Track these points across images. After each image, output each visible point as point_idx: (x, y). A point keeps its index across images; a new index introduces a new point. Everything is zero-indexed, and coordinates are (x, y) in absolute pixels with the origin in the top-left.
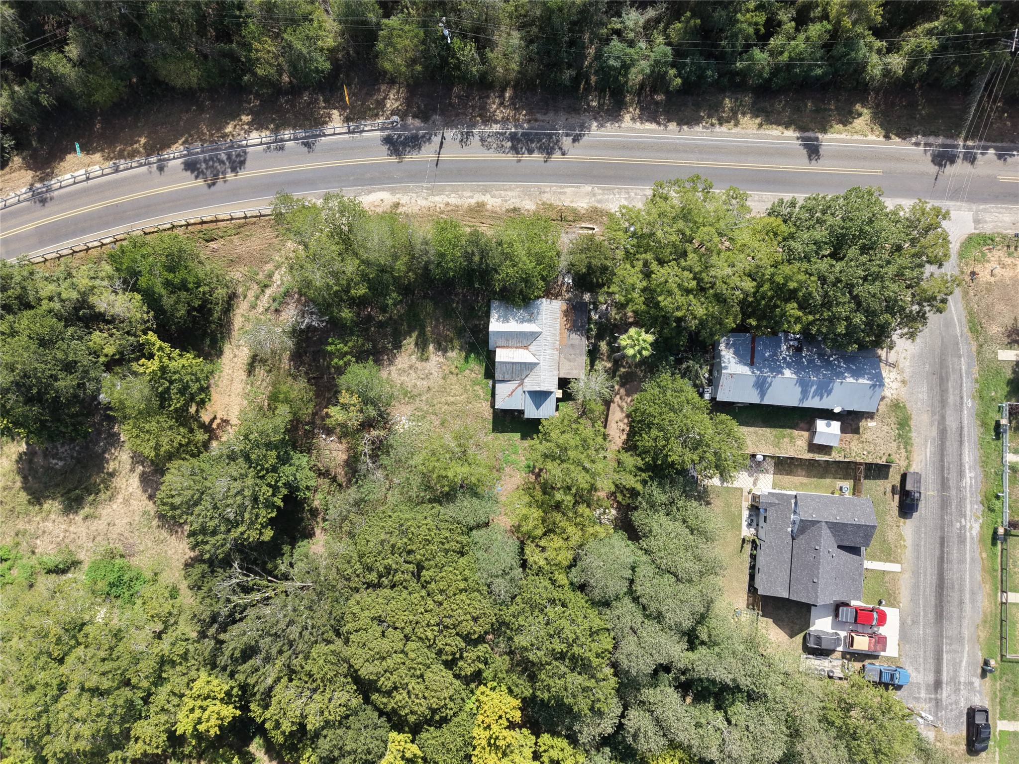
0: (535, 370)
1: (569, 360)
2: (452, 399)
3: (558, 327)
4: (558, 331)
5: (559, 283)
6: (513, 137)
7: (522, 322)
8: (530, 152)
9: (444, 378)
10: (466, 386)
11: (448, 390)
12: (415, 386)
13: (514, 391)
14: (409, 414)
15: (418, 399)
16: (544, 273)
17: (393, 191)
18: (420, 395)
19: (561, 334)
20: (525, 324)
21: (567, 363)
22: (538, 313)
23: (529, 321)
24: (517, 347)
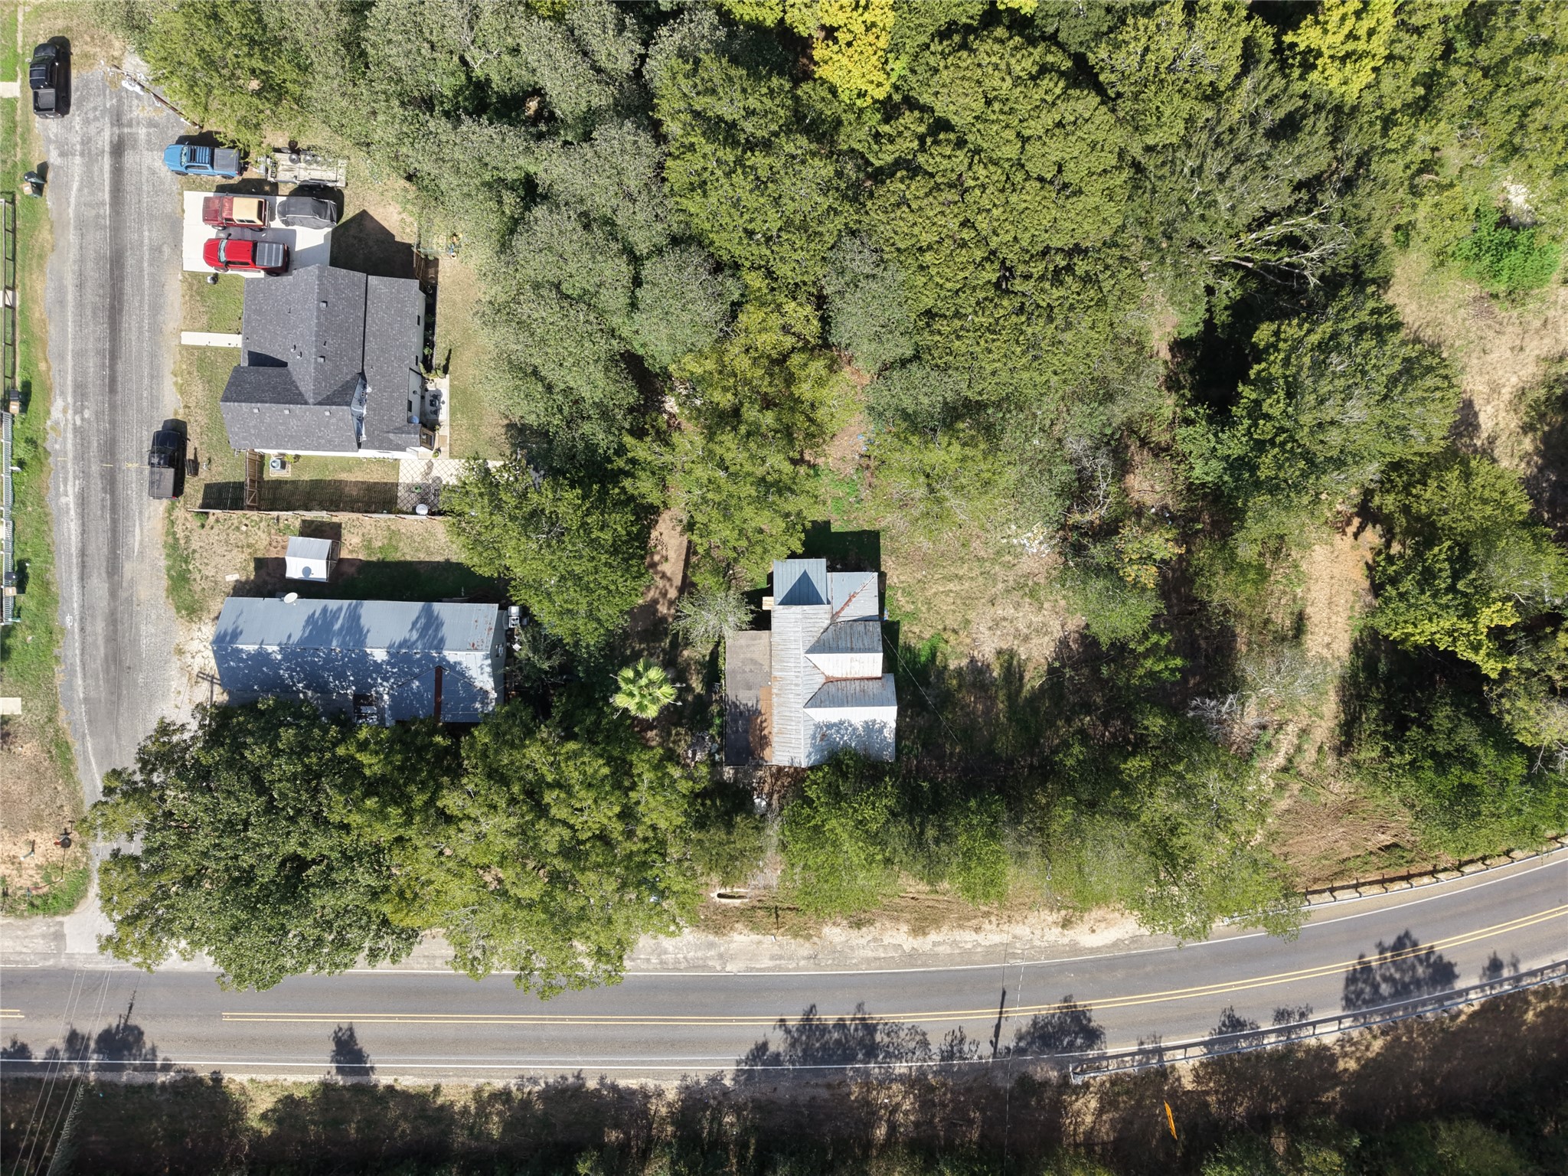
0: (813, 640)
1: (753, 662)
2: (951, 586)
3: (775, 718)
4: (775, 712)
5: (775, 796)
6: (871, 1051)
7: (841, 723)
8: (841, 1025)
9: (967, 622)
10: (929, 610)
11: (959, 602)
12: (1017, 606)
13: (846, 604)
14: (1024, 558)
15: (1011, 583)
16: (807, 811)
17: (1075, 948)
18: (1008, 591)
19: (771, 706)
20: (835, 720)
21: (756, 656)
22: (814, 737)
23: (830, 726)
24: (846, 680)
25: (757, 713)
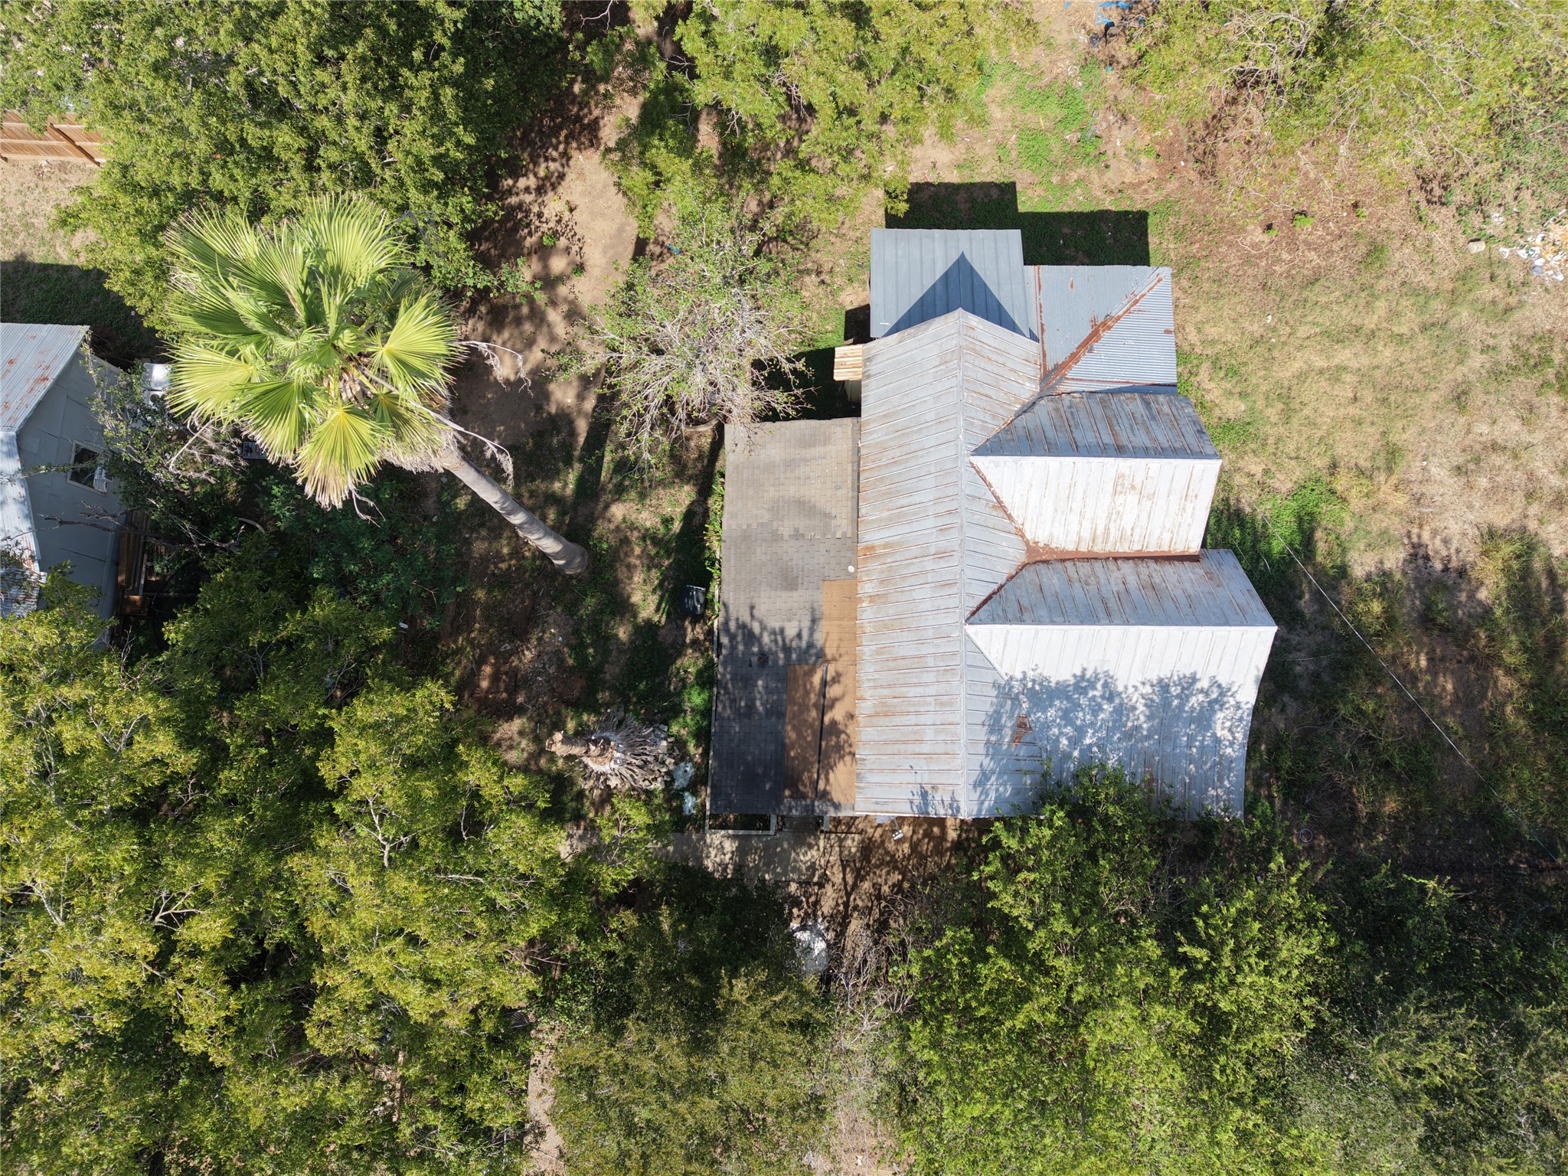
0: (995, 426)
1: (804, 507)
2: (1344, 355)
3: (869, 668)
4: (867, 649)
5: (856, 926)
7: (1083, 684)
9: (1392, 454)
10: (1287, 416)
11: (1368, 395)
12: (1529, 414)
13: (1087, 345)
14: (1533, 295)
15: (1506, 355)
18: (1496, 374)
19: (853, 636)
20: (1061, 671)
21: (816, 493)
22: (995, 726)
23: (1043, 694)
24: (1090, 558)
25: (812, 655)
